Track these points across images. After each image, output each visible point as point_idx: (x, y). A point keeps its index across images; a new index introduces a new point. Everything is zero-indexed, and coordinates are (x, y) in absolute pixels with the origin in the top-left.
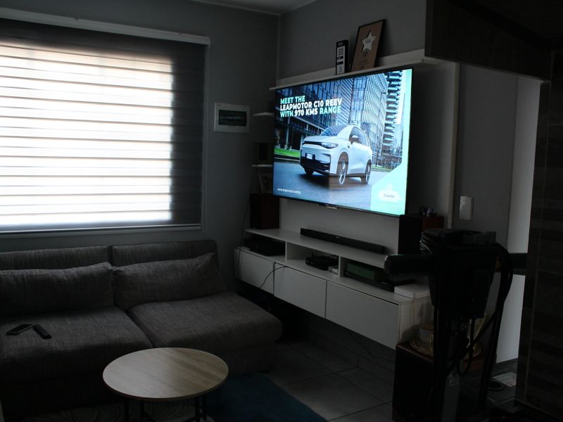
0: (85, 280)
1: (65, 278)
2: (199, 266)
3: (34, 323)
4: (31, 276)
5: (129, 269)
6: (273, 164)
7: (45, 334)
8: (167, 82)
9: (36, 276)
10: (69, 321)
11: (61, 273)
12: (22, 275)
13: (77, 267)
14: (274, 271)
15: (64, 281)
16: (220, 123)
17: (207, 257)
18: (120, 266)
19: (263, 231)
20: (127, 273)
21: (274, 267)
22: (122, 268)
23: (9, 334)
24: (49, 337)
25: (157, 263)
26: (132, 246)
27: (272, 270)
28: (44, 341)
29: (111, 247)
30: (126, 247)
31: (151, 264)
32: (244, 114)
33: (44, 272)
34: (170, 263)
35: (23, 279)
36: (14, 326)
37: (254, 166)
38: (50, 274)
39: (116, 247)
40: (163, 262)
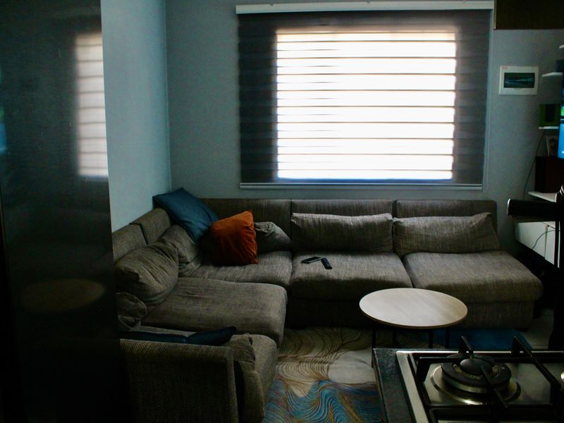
0: (368, 226)
1: (352, 224)
2: (474, 224)
3: (322, 257)
4: (325, 219)
5: (407, 222)
6: (559, 126)
7: (328, 265)
8: (451, 49)
9: (329, 220)
10: (350, 259)
11: (349, 220)
12: (319, 219)
13: (363, 215)
14: (546, 232)
15: (351, 226)
16: (506, 86)
17: (482, 216)
18: (401, 218)
19: (545, 194)
20: (406, 225)
21: (547, 229)
22: (402, 220)
23: (303, 262)
24: (330, 268)
25: (435, 218)
26: (414, 202)
27: (544, 231)
28: (325, 270)
29: (396, 201)
30: (409, 202)
31: (429, 218)
32: (532, 75)
33: (336, 217)
34: (447, 219)
35: (319, 222)
36: (308, 257)
37: (540, 128)
38: (340, 220)
39: (400, 201)
40: (441, 217)
